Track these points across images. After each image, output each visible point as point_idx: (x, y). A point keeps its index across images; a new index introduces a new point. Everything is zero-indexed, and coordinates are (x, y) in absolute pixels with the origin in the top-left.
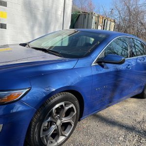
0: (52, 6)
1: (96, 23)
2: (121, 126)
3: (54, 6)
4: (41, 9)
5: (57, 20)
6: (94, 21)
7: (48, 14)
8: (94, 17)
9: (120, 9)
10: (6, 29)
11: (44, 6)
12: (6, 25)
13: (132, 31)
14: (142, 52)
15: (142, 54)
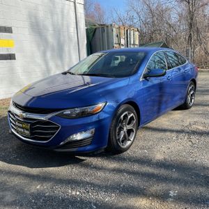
0: (62, 25)
1: (117, 36)
2: (172, 131)
3: (65, 22)
4: (50, 28)
5: (70, 39)
6: (115, 33)
7: (59, 34)
8: (114, 29)
9: (139, 10)
10: (15, 59)
11: (53, 25)
12: (14, 55)
13: (158, 37)
14: (177, 62)
15: (177, 65)
